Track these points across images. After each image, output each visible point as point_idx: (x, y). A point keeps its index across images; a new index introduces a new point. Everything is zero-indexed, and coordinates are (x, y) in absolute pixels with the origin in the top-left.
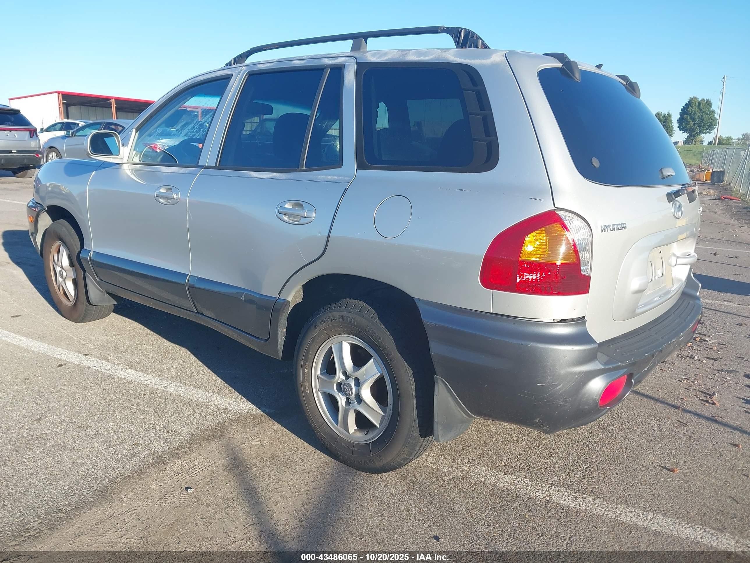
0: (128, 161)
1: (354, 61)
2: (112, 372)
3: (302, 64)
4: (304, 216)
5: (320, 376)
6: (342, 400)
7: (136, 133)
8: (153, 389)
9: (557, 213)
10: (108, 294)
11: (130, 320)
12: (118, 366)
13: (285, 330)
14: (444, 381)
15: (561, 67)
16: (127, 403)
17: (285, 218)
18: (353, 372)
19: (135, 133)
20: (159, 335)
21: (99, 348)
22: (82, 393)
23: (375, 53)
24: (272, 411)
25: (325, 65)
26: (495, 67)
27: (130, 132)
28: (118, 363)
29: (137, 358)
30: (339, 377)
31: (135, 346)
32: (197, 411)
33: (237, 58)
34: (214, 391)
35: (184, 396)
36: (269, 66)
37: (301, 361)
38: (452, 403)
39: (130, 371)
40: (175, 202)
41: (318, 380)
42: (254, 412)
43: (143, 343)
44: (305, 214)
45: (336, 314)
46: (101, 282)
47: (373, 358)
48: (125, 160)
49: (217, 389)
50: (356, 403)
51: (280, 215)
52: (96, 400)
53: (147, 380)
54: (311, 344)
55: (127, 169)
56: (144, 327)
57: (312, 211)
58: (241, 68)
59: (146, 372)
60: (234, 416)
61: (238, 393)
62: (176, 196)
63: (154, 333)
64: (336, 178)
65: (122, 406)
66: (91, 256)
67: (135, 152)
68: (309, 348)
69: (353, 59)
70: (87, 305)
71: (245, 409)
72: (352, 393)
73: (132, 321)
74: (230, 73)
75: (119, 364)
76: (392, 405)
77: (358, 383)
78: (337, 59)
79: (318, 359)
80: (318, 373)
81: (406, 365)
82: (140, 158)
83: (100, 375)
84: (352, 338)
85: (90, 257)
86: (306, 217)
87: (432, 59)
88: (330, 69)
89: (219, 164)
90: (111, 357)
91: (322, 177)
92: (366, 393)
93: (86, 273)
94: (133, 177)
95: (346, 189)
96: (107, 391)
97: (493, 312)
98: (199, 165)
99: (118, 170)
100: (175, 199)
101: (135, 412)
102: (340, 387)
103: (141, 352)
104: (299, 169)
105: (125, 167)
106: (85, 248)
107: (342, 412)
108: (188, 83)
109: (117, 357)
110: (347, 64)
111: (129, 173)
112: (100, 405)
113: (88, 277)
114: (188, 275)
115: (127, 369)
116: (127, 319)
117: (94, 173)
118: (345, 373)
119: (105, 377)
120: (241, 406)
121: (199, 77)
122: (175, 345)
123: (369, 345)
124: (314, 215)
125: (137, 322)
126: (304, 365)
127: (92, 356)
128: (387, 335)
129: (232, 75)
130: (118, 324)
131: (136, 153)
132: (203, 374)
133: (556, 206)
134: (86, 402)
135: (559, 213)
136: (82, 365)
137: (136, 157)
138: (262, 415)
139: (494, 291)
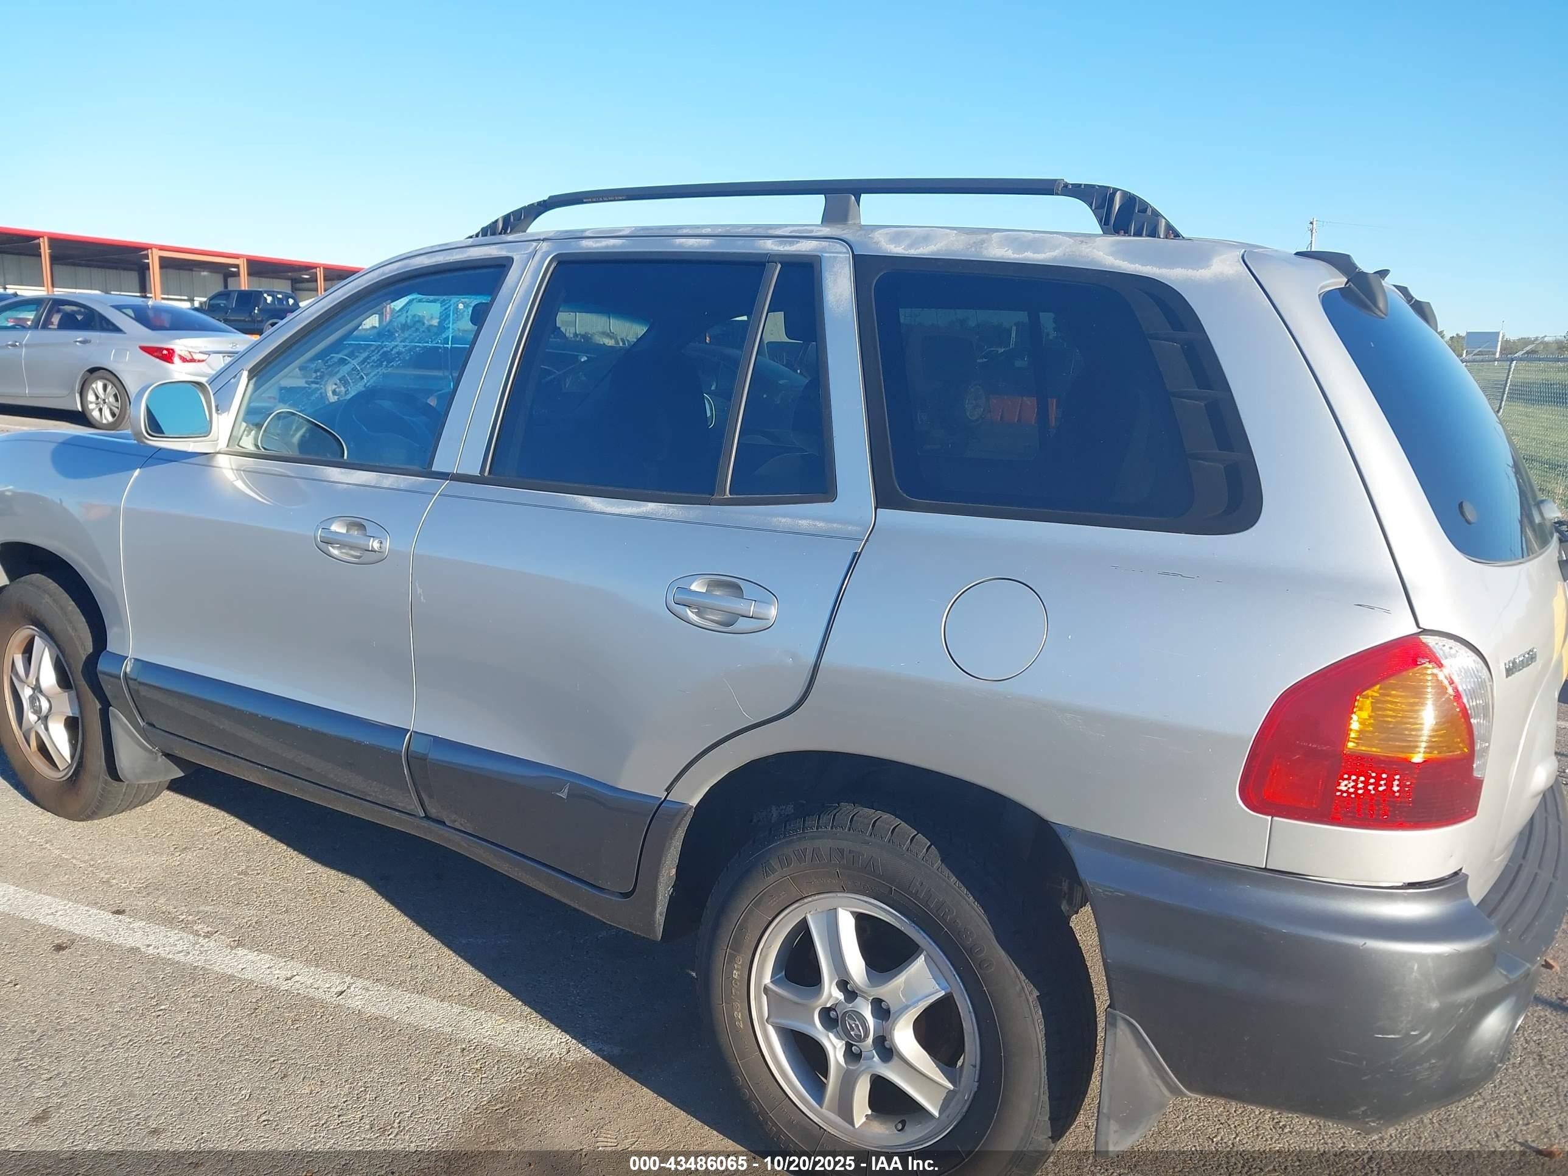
0: (227, 446)
1: (845, 250)
2: (194, 959)
3: (703, 247)
4: (746, 614)
5: (771, 986)
6: (837, 1050)
7: (249, 380)
8: (312, 1002)
9: (1424, 641)
10: (165, 756)
11: (206, 806)
12: (207, 940)
13: (674, 871)
14: (1132, 1024)
15: (1343, 286)
16: (256, 1050)
17: (691, 615)
18: (869, 987)
19: (246, 380)
20: (288, 845)
21: (148, 888)
22: (136, 1026)
23: (898, 234)
24: (616, 1051)
25: (768, 254)
26: (1222, 287)
27: (235, 377)
28: (206, 930)
29: (249, 914)
30: (830, 995)
31: (235, 878)
32: (439, 1062)
33: (512, 217)
34: (461, 1000)
35: (395, 1018)
36: (614, 246)
37: (722, 952)
38: (1144, 1069)
39: (240, 952)
40: (375, 559)
41: (765, 997)
42: (574, 1056)
43: (253, 870)
44: (752, 609)
45: (824, 844)
46: (149, 729)
47: (925, 952)
48: (222, 445)
49: (468, 993)
50: (876, 1058)
51: (679, 609)
52: (176, 1047)
53: (289, 976)
54: (751, 912)
55: (227, 467)
56: (243, 823)
57: (769, 603)
58: (534, 244)
59: (283, 952)
60: (530, 1071)
61: (520, 1003)
62: (378, 545)
63: (274, 841)
64: (820, 524)
65: (246, 1060)
66: (128, 670)
67: (244, 425)
68: (745, 920)
69: (840, 244)
70: (106, 782)
71: (550, 1049)
72: (867, 1035)
73: (212, 809)
74: (504, 253)
75: (208, 935)
76: (978, 1067)
77: (882, 1011)
78: (798, 242)
79: (768, 946)
80: (767, 980)
81: (1023, 977)
82: (256, 439)
83: (169, 970)
84: (866, 902)
85: (125, 673)
86: (752, 617)
87: (1054, 259)
88: (779, 266)
89: (490, 472)
90: (182, 914)
91: (783, 520)
92: (904, 1038)
93: (111, 708)
94: (239, 484)
95: (856, 556)
96: (197, 1017)
97: (1268, 867)
98: (433, 469)
99: (206, 468)
100: (375, 551)
101: (285, 1076)
102: (830, 1018)
103: (255, 895)
104: (716, 497)
105: (223, 461)
106: (110, 647)
107: (837, 1076)
108: (391, 272)
109: (198, 912)
110: (827, 257)
111: (230, 476)
112: (188, 1061)
113: (116, 717)
114: (409, 730)
115: (232, 948)
116: (196, 803)
117: (137, 472)
118: (844, 984)
119: (183, 976)
120: (536, 1041)
121: (418, 258)
122: (333, 872)
123: (913, 922)
124: (773, 612)
125: (225, 811)
126: (732, 959)
127: (135, 914)
128: (967, 902)
129: (510, 260)
130: (179, 819)
131: (246, 427)
132: (422, 950)
133: (1421, 626)
134: (151, 1054)
135: (1430, 640)
136: (115, 942)
137: (247, 436)
138: (597, 1064)
139: (1276, 818)
